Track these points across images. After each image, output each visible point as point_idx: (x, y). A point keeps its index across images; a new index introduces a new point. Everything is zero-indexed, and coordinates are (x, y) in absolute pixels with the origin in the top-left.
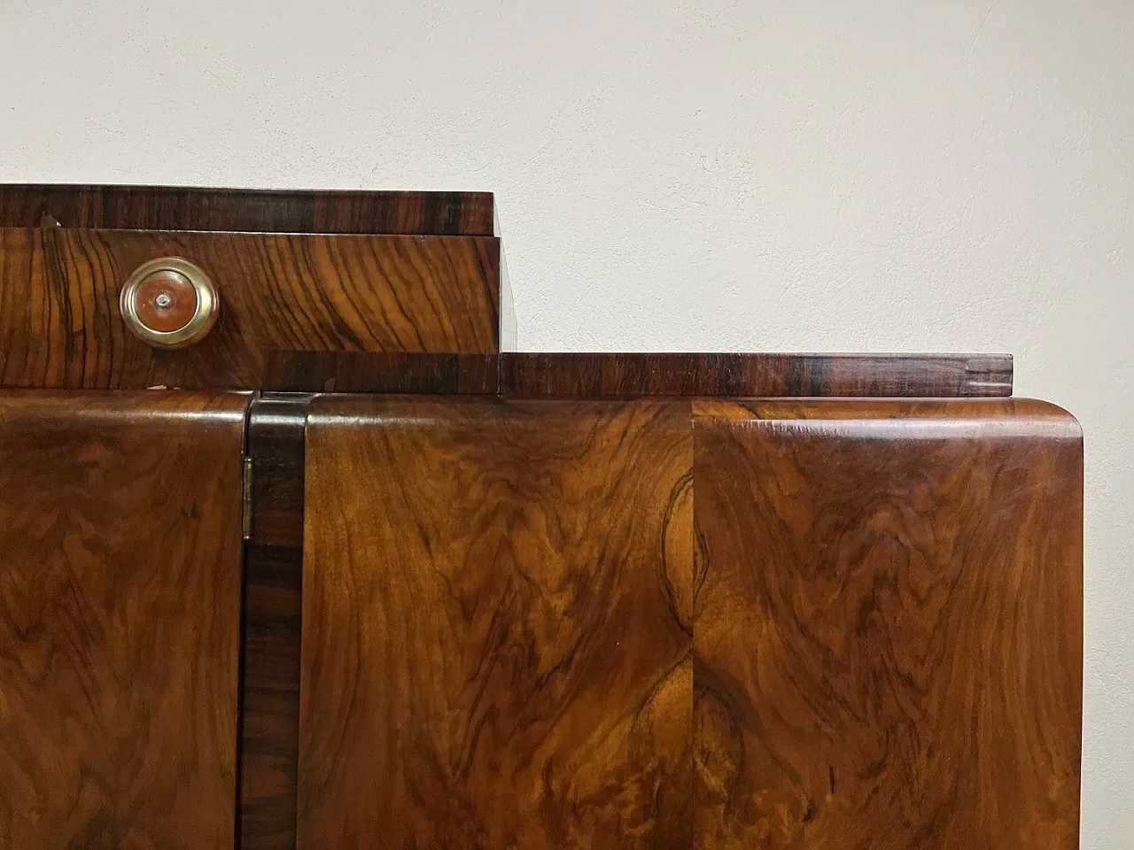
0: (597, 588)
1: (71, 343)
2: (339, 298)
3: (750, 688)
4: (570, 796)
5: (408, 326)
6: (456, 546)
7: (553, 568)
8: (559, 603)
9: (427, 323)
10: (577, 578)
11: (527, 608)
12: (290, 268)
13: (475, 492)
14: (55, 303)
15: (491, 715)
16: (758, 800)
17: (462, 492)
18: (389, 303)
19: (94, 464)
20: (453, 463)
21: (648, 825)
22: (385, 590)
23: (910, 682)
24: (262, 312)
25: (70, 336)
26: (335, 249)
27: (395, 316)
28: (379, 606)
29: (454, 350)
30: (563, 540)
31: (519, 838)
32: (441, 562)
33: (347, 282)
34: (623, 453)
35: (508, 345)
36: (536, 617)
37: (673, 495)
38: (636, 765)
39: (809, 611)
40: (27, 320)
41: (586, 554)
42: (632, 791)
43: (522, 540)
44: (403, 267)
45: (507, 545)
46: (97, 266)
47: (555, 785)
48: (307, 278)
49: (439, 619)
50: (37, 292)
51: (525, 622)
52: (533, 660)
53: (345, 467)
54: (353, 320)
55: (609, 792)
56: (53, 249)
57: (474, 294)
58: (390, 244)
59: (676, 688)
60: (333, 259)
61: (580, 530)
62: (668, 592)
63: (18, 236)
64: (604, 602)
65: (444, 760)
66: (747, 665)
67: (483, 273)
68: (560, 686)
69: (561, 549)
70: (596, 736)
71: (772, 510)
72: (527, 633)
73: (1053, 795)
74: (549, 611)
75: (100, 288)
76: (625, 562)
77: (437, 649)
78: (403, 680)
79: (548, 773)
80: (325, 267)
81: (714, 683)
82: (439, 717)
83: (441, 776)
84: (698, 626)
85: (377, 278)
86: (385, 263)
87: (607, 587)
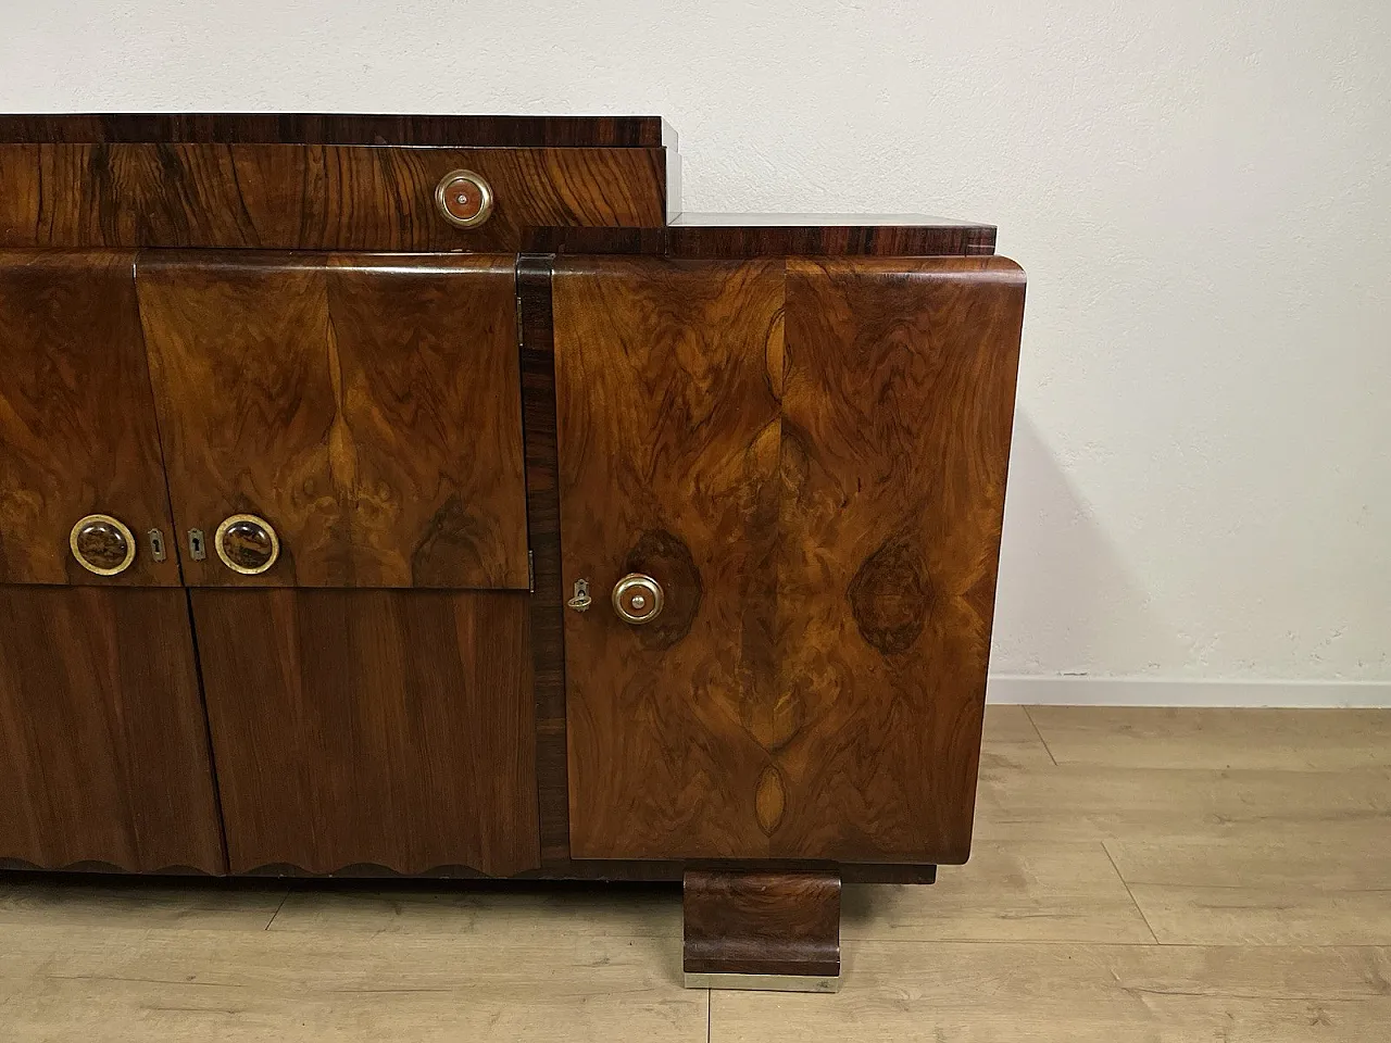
0: (726, 377)
1: (404, 222)
2: (565, 192)
3: (814, 435)
4: (710, 493)
5: (608, 210)
6: (643, 352)
7: (700, 365)
8: (704, 386)
9: (621, 207)
10: (715, 371)
11: (684, 389)
12: (533, 171)
13: (653, 320)
14: (391, 198)
15: (665, 448)
16: (816, 496)
17: (645, 319)
18: (596, 195)
19: (431, 301)
20: (639, 301)
21: (754, 508)
22: (603, 377)
23: (908, 431)
24: (518, 202)
25: (402, 218)
26: (560, 157)
27: (600, 203)
28: (599, 384)
29: (638, 225)
30: (706, 348)
31: (683, 514)
32: (634, 361)
33: (569, 181)
34: (742, 296)
36: (690, 393)
37: (772, 322)
38: (747, 477)
39: (850, 389)
40: (374, 207)
41: (720, 357)
42: (745, 489)
43: (681, 349)
44: (602, 168)
45: (673, 351)
46: (413, 168)
47: (702, 486)
48: (545, 180)
49: (634, 394)
50: (379, 189)
51: (684, 396)
52: (689, 418)
53: (576, 303)
54: (574, 206)
55: (732, 491)
56: (387, 160)
57: (649, 187)
58: (596, 154)
59: (771, 435)
60: (560, 166)
61: (716, 343)
62: (768, 381)
63: (362, 149)
64: (730, 383)
65: (639, 471)
66: (812, 421)
67: (654, 170)
68: (704, 432)
69: (704, 354)
70: (724, 460)
71: (832, 329)
72: (685, 403)
73: (989, 495)
74: (698, 389)
75: (418, 187)
76: (742, 361)
77: (633, 410)
78: (615, 428)
79: (697, 480)
80: (556, 171)
81: (793, 431)
82: (635, 450)
83: (637, 480)
84: (784, 399)
85: (587, 177)
86: (593, 168)
87: (732, 376)
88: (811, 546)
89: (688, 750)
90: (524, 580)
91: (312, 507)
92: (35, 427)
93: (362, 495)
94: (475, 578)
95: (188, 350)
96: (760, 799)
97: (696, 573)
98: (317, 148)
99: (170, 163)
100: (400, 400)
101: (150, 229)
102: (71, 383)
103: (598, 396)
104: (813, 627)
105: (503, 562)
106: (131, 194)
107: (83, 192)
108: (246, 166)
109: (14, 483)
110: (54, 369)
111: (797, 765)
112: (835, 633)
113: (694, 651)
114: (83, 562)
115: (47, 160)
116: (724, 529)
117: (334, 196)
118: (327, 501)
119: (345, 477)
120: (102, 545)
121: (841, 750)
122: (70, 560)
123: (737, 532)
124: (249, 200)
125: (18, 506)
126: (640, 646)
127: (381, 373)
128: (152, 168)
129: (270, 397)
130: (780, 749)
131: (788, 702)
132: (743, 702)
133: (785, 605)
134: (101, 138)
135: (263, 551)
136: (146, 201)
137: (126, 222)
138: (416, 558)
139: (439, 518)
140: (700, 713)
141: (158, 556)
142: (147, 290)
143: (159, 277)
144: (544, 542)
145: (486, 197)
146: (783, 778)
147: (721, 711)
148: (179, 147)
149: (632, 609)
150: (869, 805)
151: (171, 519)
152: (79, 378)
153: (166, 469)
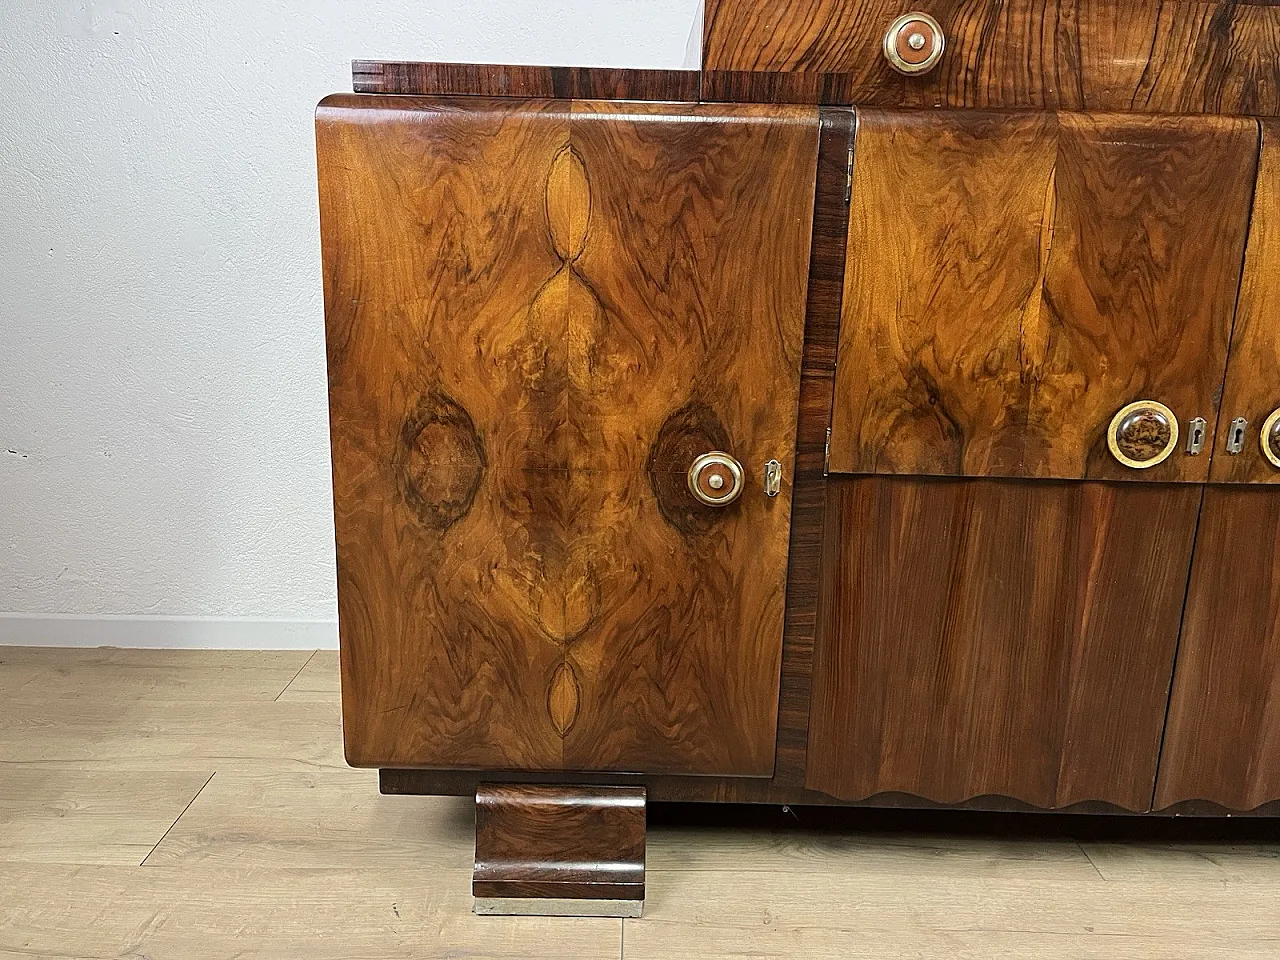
92: (1103, 303)
101: (1255, 97)
102: (1159, 253)
106: (1245, 58)
107: (1197, 56)
109: (1060, 365)
110: (1145, 240)
114: (1118, 455)
115: (1167, 19)
120: (1155, 434)
122: (1102, 450)
125: (1056, 392)
128: (1275, 33)
136: (1260, 67)
137: (1235, 87)
141: (1197, 449)
151: (1218, 409)
152: (1168, 250)
153: (1232, 349)
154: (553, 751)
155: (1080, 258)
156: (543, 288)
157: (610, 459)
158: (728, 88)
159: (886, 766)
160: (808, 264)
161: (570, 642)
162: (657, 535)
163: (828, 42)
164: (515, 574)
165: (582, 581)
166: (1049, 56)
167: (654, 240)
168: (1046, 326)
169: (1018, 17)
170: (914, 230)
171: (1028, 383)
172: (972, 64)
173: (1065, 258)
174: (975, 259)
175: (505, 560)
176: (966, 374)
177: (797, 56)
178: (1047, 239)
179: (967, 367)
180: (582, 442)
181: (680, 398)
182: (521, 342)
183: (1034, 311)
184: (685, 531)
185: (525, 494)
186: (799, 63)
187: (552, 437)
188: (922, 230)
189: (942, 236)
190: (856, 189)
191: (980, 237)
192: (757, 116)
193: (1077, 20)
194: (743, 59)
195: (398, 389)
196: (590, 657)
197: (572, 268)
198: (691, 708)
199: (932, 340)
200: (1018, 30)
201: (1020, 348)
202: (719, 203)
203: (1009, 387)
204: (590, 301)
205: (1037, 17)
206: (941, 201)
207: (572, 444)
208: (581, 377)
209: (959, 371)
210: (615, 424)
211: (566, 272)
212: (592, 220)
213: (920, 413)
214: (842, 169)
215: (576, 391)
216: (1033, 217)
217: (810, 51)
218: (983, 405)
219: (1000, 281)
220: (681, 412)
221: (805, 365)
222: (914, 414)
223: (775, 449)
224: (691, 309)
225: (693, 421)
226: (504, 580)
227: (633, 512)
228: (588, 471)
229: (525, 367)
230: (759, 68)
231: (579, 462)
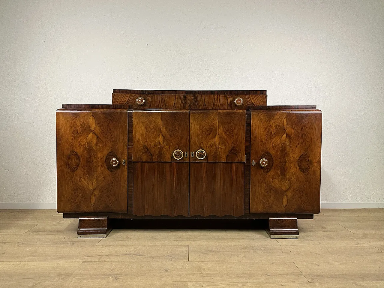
2: (253, 102)
3: (291, 136)
6: (265, 123)
7: (273, 125)
9: (261, 103)
10: (276, 126)
11: (271, 129)
12: (248, 98)
15: (268, 138)
16: (292, 146)
17: (265, 118)
20: (264, 116)
21: (282, 148)
22: (258, 127)
23: (306, 135)
24: (245, 102)
25: (228, 105)
26: (252, 96)
27: (258, 102)
28: (258, 128)
29: (263, 105)
30: (274, 123)
31: (270, 149)
32: (263, 125)
33: (253, 99)
35: (268, 105)
36: (272, 130)
37: (284, 119)
38: (281, 143)
39: (297, 129)
40: (224, 103)
41: (276, 124)
42: (280, 145)
43: (271, 123)
44: (258, 98)
45: (269, 123)
47: (274, 144)
49: (263, 130)
50: (225, 101)
52: (272, 133)
53: (255, 116)
55: (278, 145)
56: (226, 97)
57: (265, 100)
58: (257, 95)
59: (285, 136)
61: (276, 122)
62: (284, 127)
63: (223, 95)
64: (278, 128)
65: (263, 142)
66: (291, 134)
67: (266, 98)
68: (274, 136)
70: (277, 140)
71: (293, 120)
73: (319, 145)
74: (273, 129)
76: (280, 124)
77: (263, 132)
78: (260, 135)
80: (251, 98)
81: (288, 135)
82: (263, 138)
83: (263, 143)
84: (286, 131)
85: (256, 99)
86: (257, 97)
87: (278, 127)
88: (291, 154)
89: (271, 191)
90: (244, 161)
91: (212, 148)
92: (171, 136)
93: (220, 146)
94: (236, 160)
95: (196, 124)
96: (283, 200)
97: (272, 159)
98: (217, 95)
99: (195, 97)
100: (227, 131)
101: (190, 106)
102: (177, 129)
103: (258, 131)
104: (292, 168)
105: (241, 157)
106: (189, 102)
107: (181, 101)
108: (206, 98)
109: (165, 145)
110: (175, 127)
111: (289, 194)
112: (295, 169)
113: (272, 173)
114: (175, 157)
115: (177, 97)
116: (277, 152)
117: (218, 102)
118: (214, 147)
119: (217, 143)
120: (179, 154)
121: (297, 191)
122: (172, 157)
123: (279, 152)
124: (206, 102)
125: (165, 148)
126: (263, 172)
127: (225, 127)
128: (192, 98)
129: (207, 131)
130: (286, 191)
131: (288, 182)
132: (280, 182)
133: (287, 164)
134: (185, 94)
135: (204, 155)
136: (191, 102)
137: (187, 106)
138: (227, 157)
139: (231, 150)
140: (273, 184)
141: (186, 156)
142: (191, 115)
143: (193, 113)
144: (248, 154)
145: (242, 101)
146: (287, 196)
147: (277, 183)
148: (197, 95)
149: (263, 164)
150: (302, 201)
151: (189, 150)
152: (179, 128)
153: (190, 142)
154: (91, 209)
155: (166, 129)
156: (89, 135)
157: (99, 160)
158: (116, 107)
159: (146, 210)
160: (127, 131)
161: (94, 190)
162: (107, 172)
163: (129, 101)
164: (84, 179)
165: (95, 180)
166: (161, 102)
167: (105, 128)
168: (163, 139)
169: (156, 97)
170: (142, 126)
171: (161, 147)
172: (150, 103)
173: (164, 130)
174: (151, 130)
175: (83, 176)
176: (152, 146)
177: (125, 102)
178: (161, 127)
179: (152, 145)
180: (95, 158)
181: (110, 151)
182: (86, 143)
183: (161, 137)
184: (111, 171)
185: (86, 166)
186: (126, 103)
187: (90, 157)
188: (143, 126)
189: (146, 127)
190: (133, 120)
191: (152, 126)
192: (119, 110)
193: (164, 97)
194: (118, 103)
195: (67, 150)
196: (97, 193)
197: (93, 132)
198: (113, 201)
199: (146, 141)
200: (156, 99)
201: (159, 142)
202: (114, 123)
203: (158, 148)
204: (96, 137)
205: (158, 97)
206: (146, 122)
207: (93, 158)
208: (94, 148)
209: (151, 146)
210: (100, 155)
211: (92, 133)
212: (95, 125)
213: (146, 152)
214: (132, 118)
215: (94, 150)
216: (159, 124)
217: (127, 102)
218: (155, 151)
219: (155, 133)
220: (110, 153)
221: (128, 145)
222: (145, 152)
223: (124, 158)
224: (111, 137)
225: (112, 154)
226: (83, 180)
227: (103, 169)
228: (96, 162)
229: (86, 146)
230: (120, 104)
231: (95, 161)
